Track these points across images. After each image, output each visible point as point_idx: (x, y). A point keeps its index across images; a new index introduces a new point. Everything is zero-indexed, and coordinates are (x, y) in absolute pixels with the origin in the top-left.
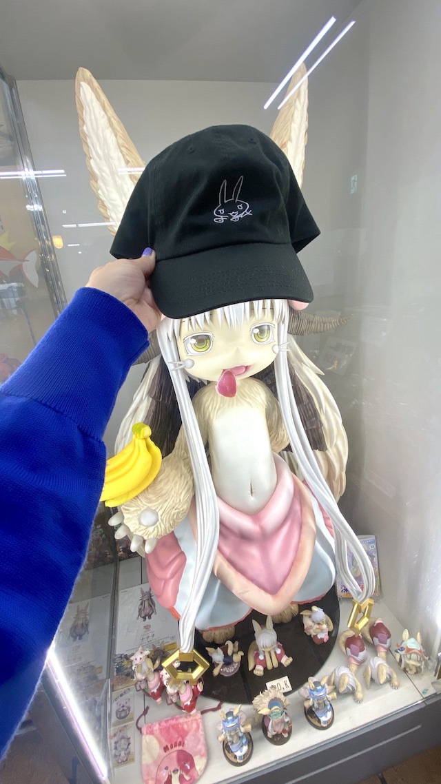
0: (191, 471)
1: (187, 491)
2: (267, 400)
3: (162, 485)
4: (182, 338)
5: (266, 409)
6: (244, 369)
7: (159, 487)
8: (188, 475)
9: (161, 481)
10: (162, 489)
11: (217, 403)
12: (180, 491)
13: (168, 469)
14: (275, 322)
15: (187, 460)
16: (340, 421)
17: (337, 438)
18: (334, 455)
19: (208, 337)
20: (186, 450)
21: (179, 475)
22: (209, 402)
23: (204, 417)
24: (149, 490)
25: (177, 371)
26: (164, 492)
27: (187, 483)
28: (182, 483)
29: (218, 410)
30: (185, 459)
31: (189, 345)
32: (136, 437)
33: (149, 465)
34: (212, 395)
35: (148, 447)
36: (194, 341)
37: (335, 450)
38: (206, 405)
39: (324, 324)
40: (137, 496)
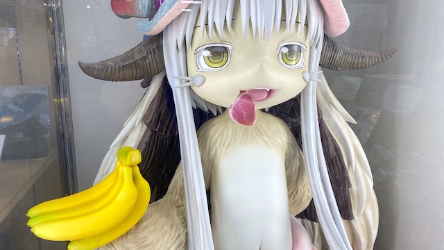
0: (185, 222)
1: (179, 247)
2: (288, 143)
3: (146, 233)
4: (194, 48)
5: (286, 154)
6: (266, 95)
7: (142, 235)
8: (180, 226)
9: (145, 227)
10: (145, 238)
11: (227, 137)
12: (169, 245)
13: (156, 215)
14: (307, 43)
15: (182, 209)
16: (371, 184)
17: (366, 204)
18: (362, 226)
19: (226, 50)
20: (182, 196)
21: (170, 224)
22: (217, 135)
23: (209, 154)
24: (129, 237)
25: (182, 88)
26: (147, 242)
27: (179, 236)
28: (172, 235)
29: (228, 146)
30: (178, 207)
31: (201, 59)
32: (121, 164)
33: (133, 202)
34: (221, 128)
35: (134, 179)
36: (207, 53)
37: (362, 221)
38: (214, 140)
39: (363, 57)
40: (111, 243)
